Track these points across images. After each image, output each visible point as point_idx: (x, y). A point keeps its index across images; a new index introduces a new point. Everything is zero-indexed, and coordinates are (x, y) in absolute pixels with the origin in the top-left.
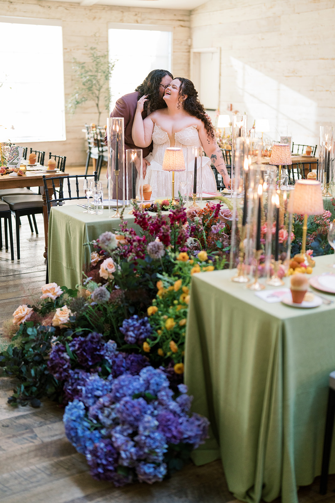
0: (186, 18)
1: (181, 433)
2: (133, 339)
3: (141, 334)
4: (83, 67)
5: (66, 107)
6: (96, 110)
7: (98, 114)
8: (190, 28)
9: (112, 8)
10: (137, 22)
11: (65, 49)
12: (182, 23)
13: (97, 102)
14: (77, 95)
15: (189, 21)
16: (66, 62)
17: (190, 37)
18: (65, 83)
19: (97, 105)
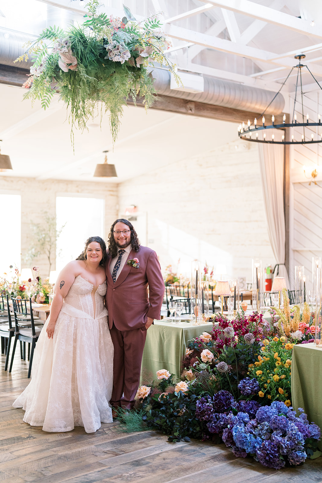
0: (114, 189)
1: (310, 433)
2: (250, 391)
3: (255, 387)
4: (38, 227)
5: (22, 260)
6: (48, 262)
7: (49, 265)
8: (117, 196)
9: (59, 181)
10: (78, 192)
11: (22, 213)
12: (112, 193)
13: (48, 255)
14: (33, 250)
15: (117, 191)
16: (23, 224)
17: (118, 203)
18: (22, 240)
19: (49, 258)
